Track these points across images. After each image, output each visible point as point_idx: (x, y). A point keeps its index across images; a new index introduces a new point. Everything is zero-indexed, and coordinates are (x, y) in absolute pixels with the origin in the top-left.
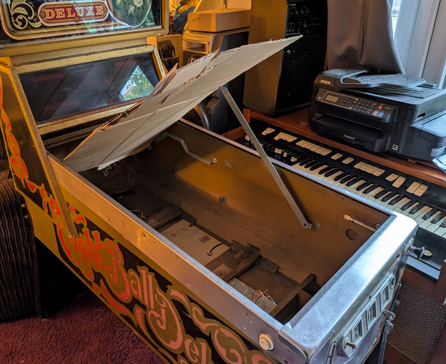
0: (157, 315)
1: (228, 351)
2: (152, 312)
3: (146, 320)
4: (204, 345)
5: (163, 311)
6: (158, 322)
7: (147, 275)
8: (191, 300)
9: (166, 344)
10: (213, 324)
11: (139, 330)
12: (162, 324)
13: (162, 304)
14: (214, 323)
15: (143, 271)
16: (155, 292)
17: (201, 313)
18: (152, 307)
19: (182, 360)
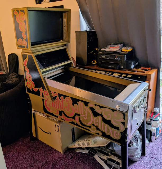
1: (107, 116)
3: (80, 119)
4: (100, 118)
5: (86, 113)
8: (96, 105)
9: (87, 124)
10: (102, 109)
11: (77, 124)
12: (86, 118)
13: (86, 111)
15: (79, 103)
16: (83, 108)
17: (99, 107)
18: (82, 114)
19: (92, 127)
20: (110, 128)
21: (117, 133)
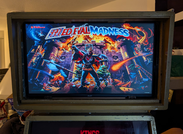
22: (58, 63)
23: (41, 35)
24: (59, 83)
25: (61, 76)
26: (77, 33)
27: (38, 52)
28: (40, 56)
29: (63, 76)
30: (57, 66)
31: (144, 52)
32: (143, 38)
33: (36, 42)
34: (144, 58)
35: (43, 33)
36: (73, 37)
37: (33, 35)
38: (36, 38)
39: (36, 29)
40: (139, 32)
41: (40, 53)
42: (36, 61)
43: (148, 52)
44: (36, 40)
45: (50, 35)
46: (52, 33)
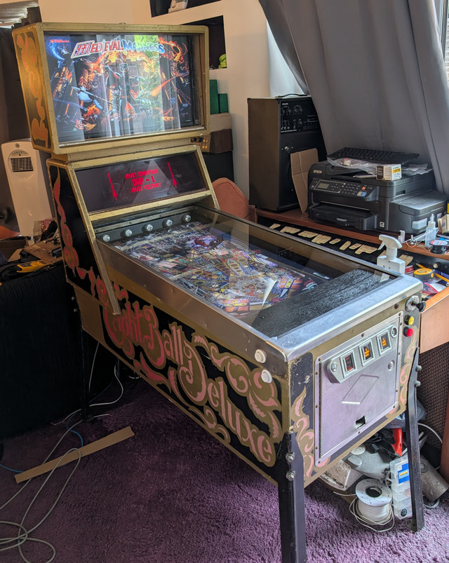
0: (185, 370)
1: (238, 381)
2: (183, 368)
3: (178, 381)
4: (221, 383)
5: (190, 362)
6: (187, 377)
7: (176, 329)
8: (210, 341)
9: (195, 399)
10: (225, 358)
11: (173, 395)
12: (190, 378)
13: (189, 355)
14: (226, 356)
15: (173, 327)
16: (183, 345)
17: (216, 350)
18: (182, 363)
19: (208, 411)
20: (247, 423)
21: (264, 445)
22: (91, 90)
23: (64, 52)
24: (94, 118)
25: (95, 108)
26: (108, 48)
27: (63, 76)
28: (67, 82)
29: (99, 108)
30: (89, 95)
31: (181, 72)
32: (179, 55)
33: (59, 62)
34: (182, 80)
35: (67, 49)
36: (105, 54)
37: (54, 52)
38: (58, 57)
39: (58, 44)
40: (174, 47)
41: (66, 78)
42: (62, 89)
43: (184, 71)
44: (60, 60)
45: (76, 52)
46: (79, 49)
